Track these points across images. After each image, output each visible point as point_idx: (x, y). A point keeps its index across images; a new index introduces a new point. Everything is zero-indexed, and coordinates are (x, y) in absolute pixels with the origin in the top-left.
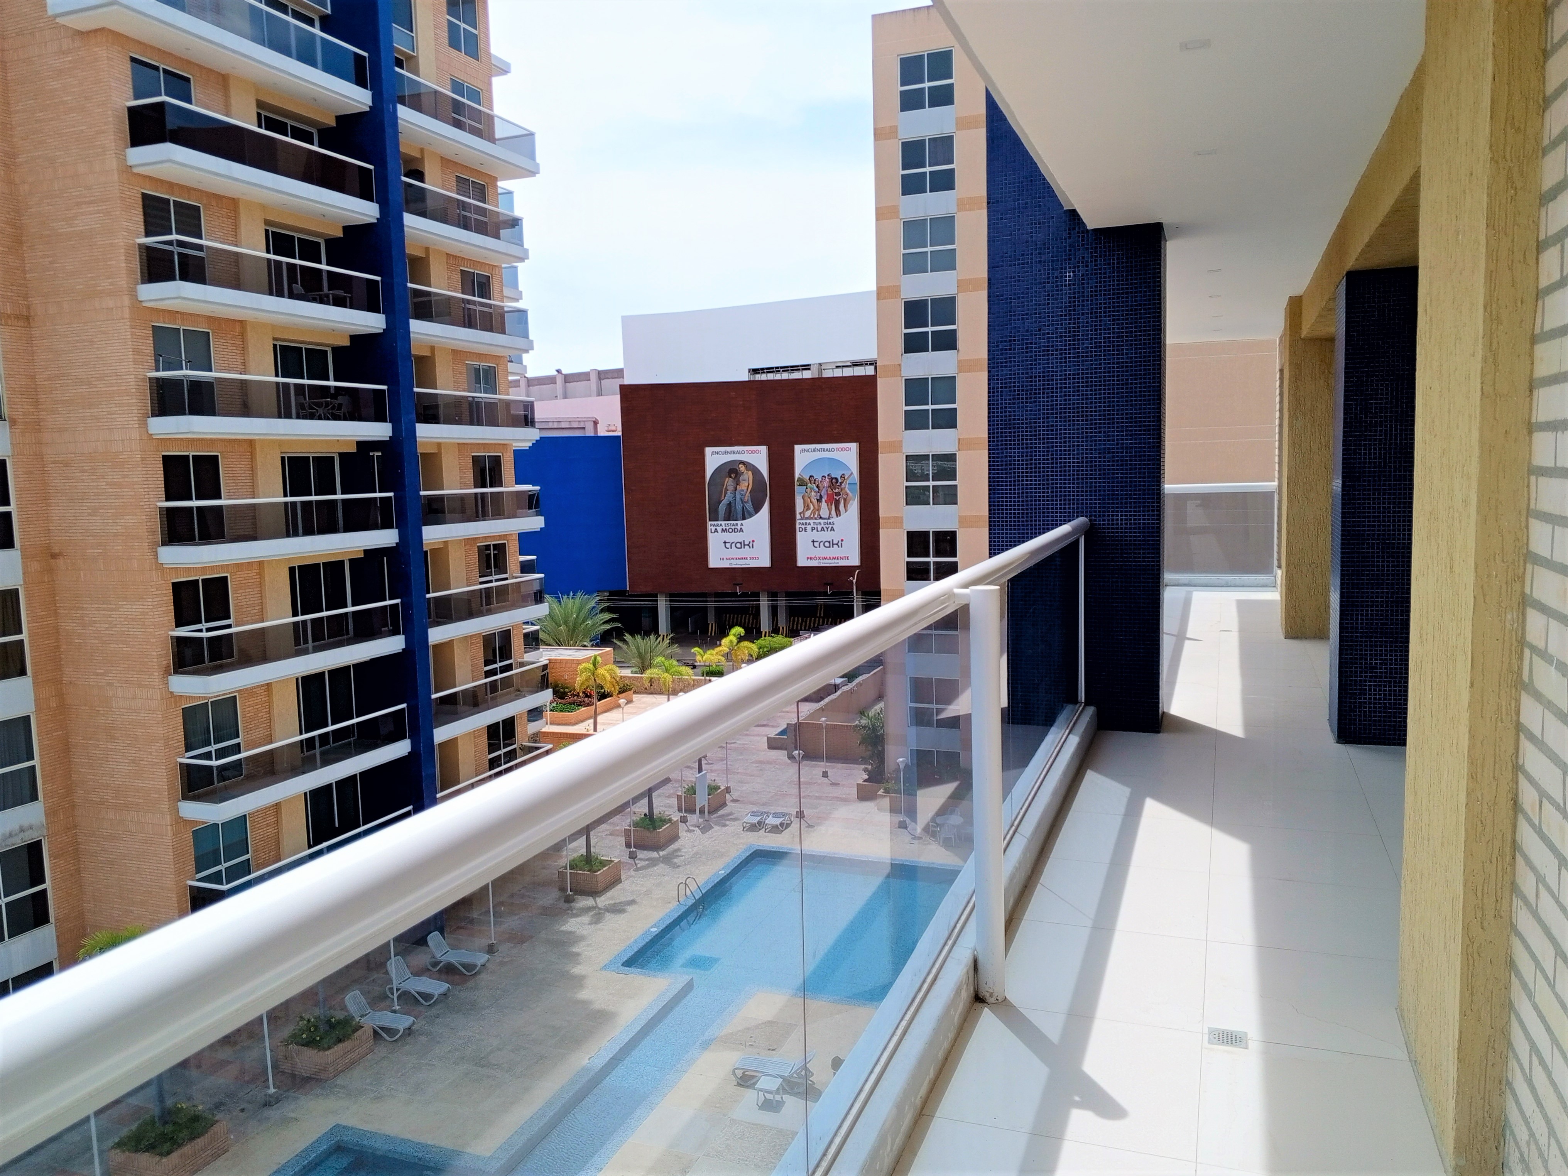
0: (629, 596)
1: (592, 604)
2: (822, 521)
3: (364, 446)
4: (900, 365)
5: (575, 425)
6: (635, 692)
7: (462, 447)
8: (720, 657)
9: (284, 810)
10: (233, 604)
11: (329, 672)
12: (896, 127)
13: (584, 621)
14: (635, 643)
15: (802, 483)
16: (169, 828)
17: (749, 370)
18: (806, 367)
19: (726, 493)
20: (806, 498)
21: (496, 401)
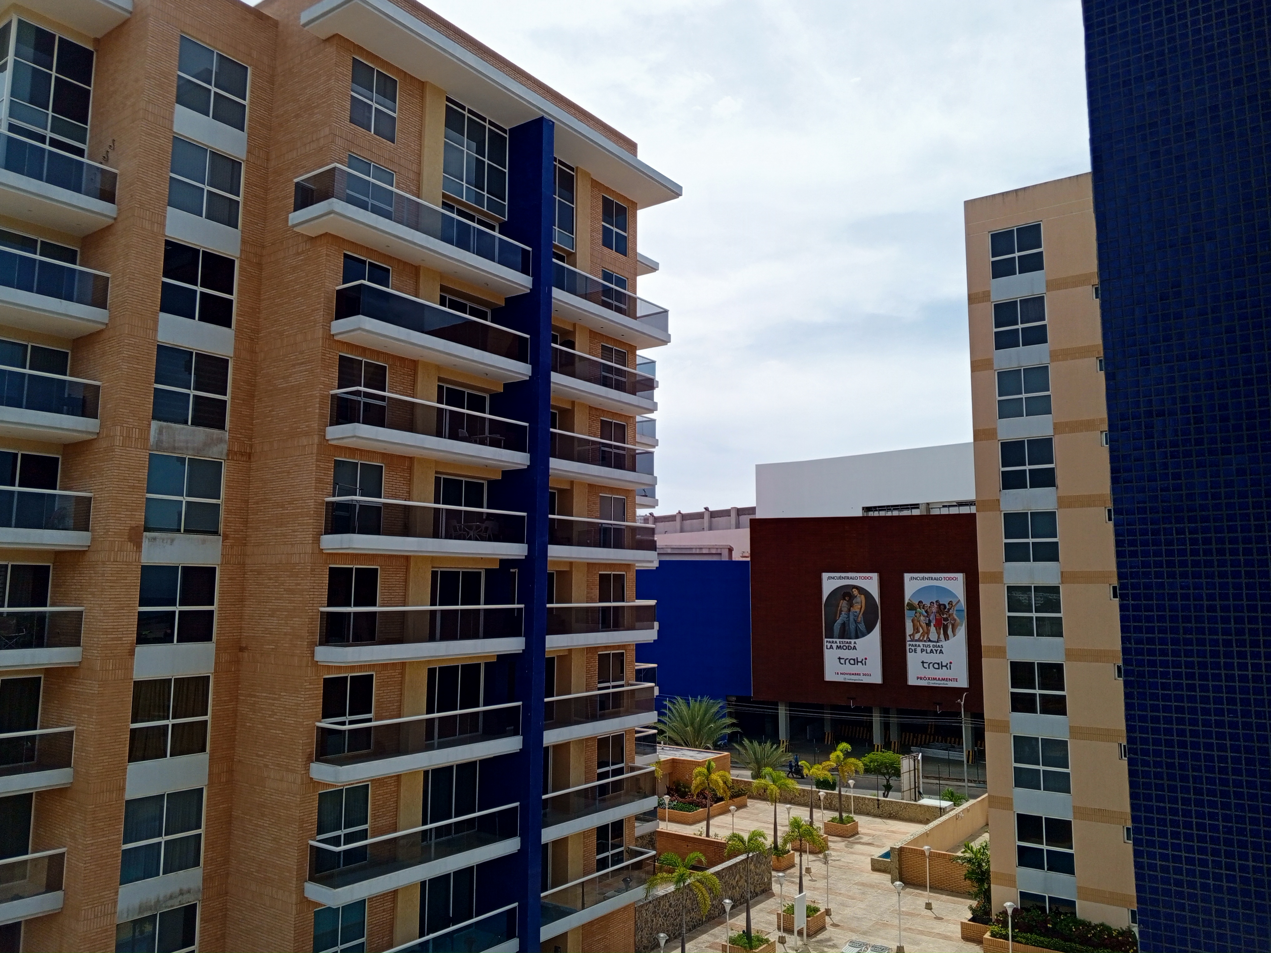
0: (754, 702)
1: (715, 709)
2: (931, 644)
3: (506, 563)
4: (998, 500)
5: (714, 551)
6: (750, 797)
7: (591, 566)
8: (826, 772)
9: (400, 896)
10: (375, 699)
11: (457, 766)
12: (989, 292)
13: (708, 724)
14: (752, 747)
15: (911, 607)
16: (294, 907)
17: (863, 508)
18: (916, 506)
19: (840, 614)
20: (916, 622)
21: (623, 527)
